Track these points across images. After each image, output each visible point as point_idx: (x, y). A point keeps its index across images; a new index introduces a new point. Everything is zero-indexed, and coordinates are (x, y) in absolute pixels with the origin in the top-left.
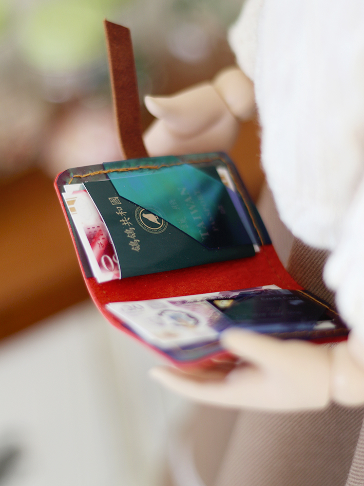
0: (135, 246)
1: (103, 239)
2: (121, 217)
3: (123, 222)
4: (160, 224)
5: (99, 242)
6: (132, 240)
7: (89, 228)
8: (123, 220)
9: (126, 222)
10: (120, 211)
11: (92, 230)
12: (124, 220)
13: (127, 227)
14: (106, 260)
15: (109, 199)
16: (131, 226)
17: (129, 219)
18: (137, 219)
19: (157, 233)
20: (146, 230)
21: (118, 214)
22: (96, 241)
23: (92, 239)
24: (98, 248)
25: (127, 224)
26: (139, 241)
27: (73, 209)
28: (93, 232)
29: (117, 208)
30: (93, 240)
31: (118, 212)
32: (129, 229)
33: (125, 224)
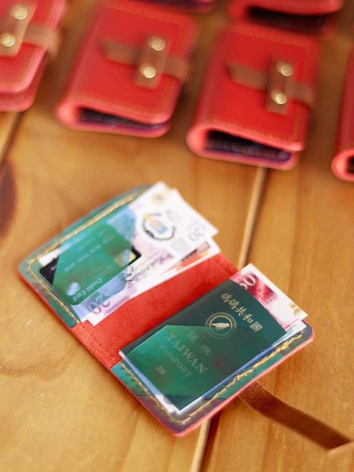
0: (226, 297)
1: (260, 296)
2: (246, 313)
3: (243, 309)
4: (213, 324)
5: (262, 292)
6: (230, 299)
7: (274, 298)
8: (243, 310)
9: (241, 310)
10: (249, 318)
11: (271, 298)
12: (243, 312)
13: (238, 307)
14: (251, 282)
15: (261, 327)
16: (235, 309)
17: (240, 315)
18: (233, 318)
19: (212, 316)
20: (222, 313)
21: (250, 315)
22: (265, 292)
23: (269, 292)
24: (261, 287)
25: (239, 309)
26: (225, 301)
27: (293, 307)
28: (270, 297)
29: (252, 321)
30: (267, 291)
31: (250, 317)
32: (236, 306)
33: (241, 309)
